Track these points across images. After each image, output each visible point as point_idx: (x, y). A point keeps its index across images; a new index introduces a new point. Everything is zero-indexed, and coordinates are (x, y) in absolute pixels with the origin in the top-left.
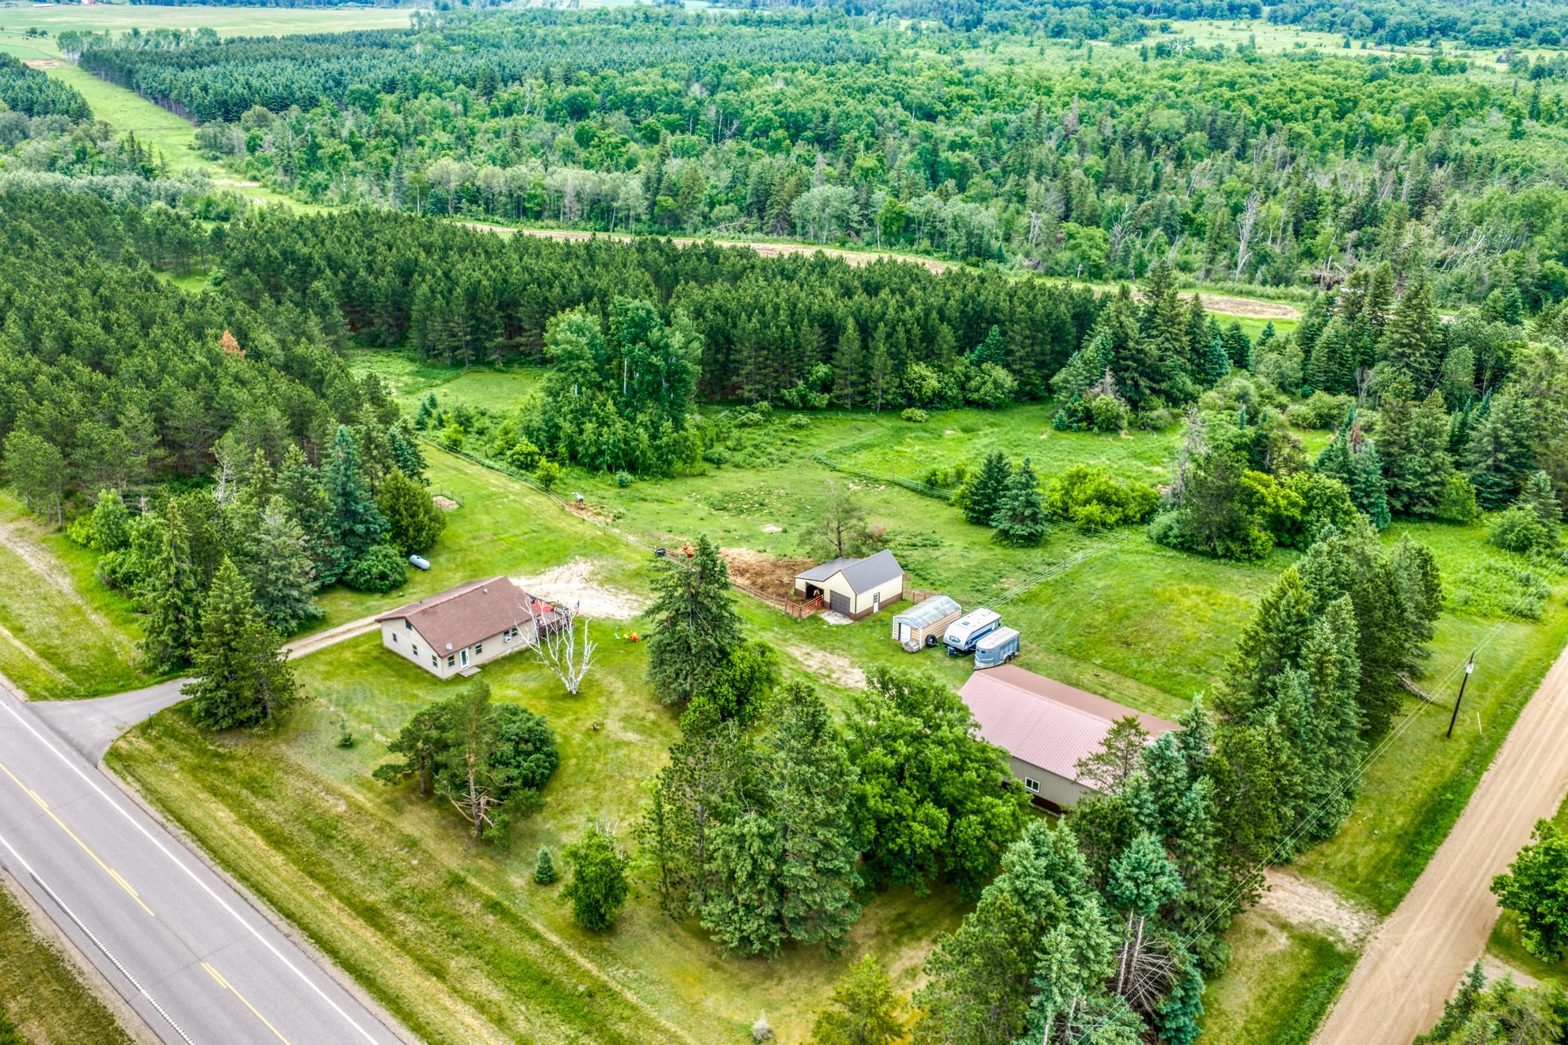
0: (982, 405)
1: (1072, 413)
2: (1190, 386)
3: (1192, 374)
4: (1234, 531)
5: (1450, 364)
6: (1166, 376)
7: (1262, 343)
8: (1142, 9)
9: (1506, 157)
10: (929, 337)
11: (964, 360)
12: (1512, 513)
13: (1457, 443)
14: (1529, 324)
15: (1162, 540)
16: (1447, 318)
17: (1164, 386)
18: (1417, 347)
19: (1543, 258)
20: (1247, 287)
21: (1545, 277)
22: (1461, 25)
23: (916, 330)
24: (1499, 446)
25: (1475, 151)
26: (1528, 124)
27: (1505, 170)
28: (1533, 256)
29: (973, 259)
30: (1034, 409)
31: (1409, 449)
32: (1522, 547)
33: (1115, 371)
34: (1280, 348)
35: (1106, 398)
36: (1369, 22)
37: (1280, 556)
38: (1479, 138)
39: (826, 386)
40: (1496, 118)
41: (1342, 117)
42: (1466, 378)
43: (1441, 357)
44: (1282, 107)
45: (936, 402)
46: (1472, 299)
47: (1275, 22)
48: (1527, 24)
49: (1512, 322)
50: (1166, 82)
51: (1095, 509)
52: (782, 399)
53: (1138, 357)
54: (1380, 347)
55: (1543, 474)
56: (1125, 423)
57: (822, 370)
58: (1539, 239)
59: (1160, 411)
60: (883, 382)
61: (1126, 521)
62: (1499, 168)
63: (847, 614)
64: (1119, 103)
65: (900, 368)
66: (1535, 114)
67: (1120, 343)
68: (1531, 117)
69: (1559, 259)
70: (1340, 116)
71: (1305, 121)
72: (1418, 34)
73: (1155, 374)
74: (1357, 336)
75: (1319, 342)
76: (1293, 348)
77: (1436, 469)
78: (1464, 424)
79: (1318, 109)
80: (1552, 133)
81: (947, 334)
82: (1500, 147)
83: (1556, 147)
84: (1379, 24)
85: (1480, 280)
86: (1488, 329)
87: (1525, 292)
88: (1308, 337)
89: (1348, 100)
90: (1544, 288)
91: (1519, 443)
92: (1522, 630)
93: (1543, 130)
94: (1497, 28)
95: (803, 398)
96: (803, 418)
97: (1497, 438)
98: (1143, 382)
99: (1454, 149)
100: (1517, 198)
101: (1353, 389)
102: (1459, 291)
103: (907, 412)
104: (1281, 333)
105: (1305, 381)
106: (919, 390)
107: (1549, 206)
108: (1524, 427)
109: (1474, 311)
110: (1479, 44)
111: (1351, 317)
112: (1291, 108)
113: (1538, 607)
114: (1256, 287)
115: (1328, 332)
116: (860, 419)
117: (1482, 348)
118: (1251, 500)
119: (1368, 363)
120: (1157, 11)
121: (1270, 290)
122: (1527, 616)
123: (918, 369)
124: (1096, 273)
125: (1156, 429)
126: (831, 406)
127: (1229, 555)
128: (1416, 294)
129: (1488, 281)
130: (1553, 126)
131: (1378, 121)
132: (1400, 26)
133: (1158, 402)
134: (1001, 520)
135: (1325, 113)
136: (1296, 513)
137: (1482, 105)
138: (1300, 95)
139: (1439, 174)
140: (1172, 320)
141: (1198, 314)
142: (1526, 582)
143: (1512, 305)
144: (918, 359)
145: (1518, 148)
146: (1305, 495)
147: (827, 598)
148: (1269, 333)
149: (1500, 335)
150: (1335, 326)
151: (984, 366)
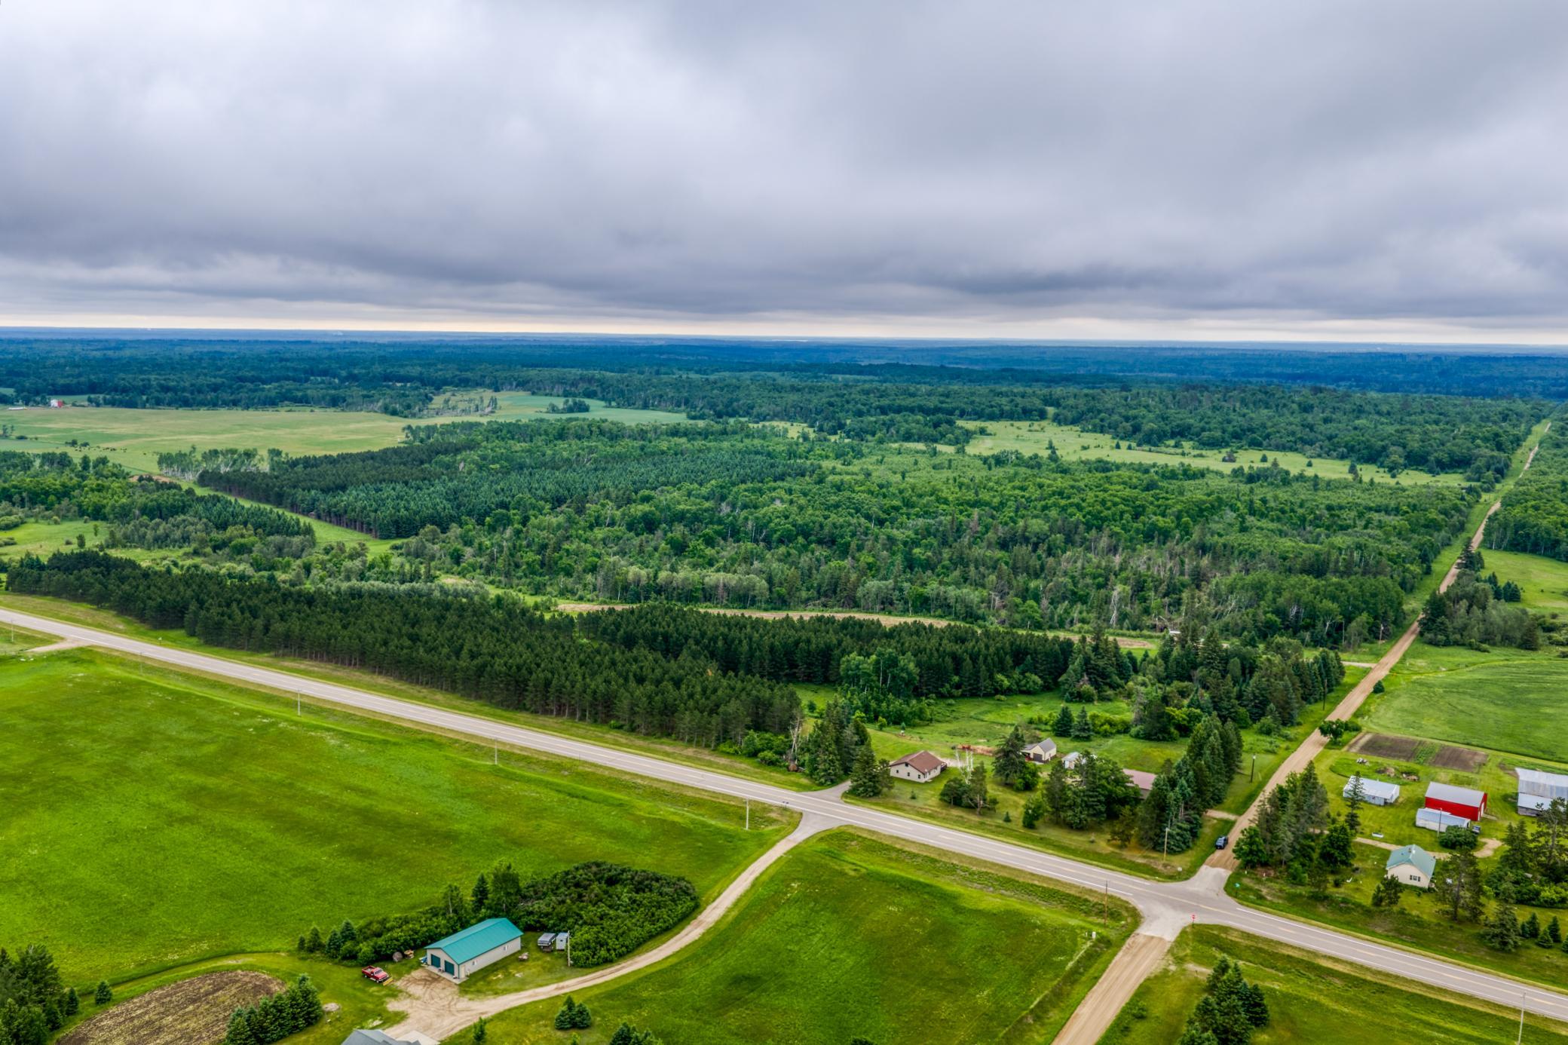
0: (1028, 693)
1: (1072, 694)
2: (1119, 681)
3: (1118, 675)
4: (1164, 730)
5: (1230, 666)
6: (1107, 676)
7: (1144, 660)
8: (957, 412)
9: (1240, 545)
10: (1001, 661)
11: (1017, 671)
12: (1263, 720)
13: (1239, 697)
14: (1261, 646)
15: (1137, 736)
16: (1225, 645)
17: (1108, 681)
18: (1214, 659)
19: (1265, 613)
20: (1120, 632)
21: (1267, 622)
22: (1193, 430)
23: (996, 659)
24: (1256, 697)
25: (1222, 540)
26: (1251, 520)
27: (1240, 553)
28: (1260, 612)
29: (969, 620)
30: (1050, 694)
31: (1221, 699)
32: (1268, 733)
33: (1088, 674)
34: (1154, 662)
35: (1086, 687)
36: (1128, 425)
37: (1183, 740)
38: (1222, 532)
39: (958, 686)
40: (1230, 516)
41: (1137, 518)
42: (1238, 671)
43: (1226, 663)
44: (1100, 512)
45: (1008, 692)
46: (1235, 635)
47: (1060, 424)
48: (1238, 430)
49: (1254, 646)
50: (1017, 492)
51: (1107, 727)
52: (940, 693)
53: (1095, 667)
54: (1199, 660)
55: (1272, 705)
56: (1096, 697)
57: (956, 679)
58: (1262, 603)
59: (1110, 692)
60: (985, 683)
61: (1119, 732)
62: (1236, 553)
63: (1041, 761)
64: (994, 508)
65: (991, 677)
66: (1252, 512)
67: (1087, 660)
68: (1250, 514)
69: (1273, 613)
70: (1136, 517)
71: (1115, 521)
72: (1165, 436)
73: (1104, 675)
74: (1187, 655)
75: (1172, 658)
76: (1160, 661)
77: (1233, 707)
78: (1240, 690)
79: (1122, 513)
80: (1264, 526)
81: (1009, 660)
82: (1234, 538)
83: (1267, 536)
84: (1136, 429)
85: (1237, 625)
86: (1244, 650)
87: (1260, 630)
88: (1165, 656)
89: (1139, 506)
90: (1268, 628)
91: (1263, 696)
92: (1271, 757)
93: (1259, 524)
94: (1218, 434)
95: (949, 692)
96: (951, 701)
97: (1254, 694)
98: (1099, 679)
99: (1210, 540)
100: (1249, 579)
101: (1190, 679)
102: (1227, 630)
103: (998, 696)
104: (1153, 654)
105: (1167, 677)
106: (1001, 686)
107: (1265, 584)
108: (1264, 689)
109: (1236, 641)
110: (1208, 445)
111: (1183, 647)
112: (1106, 513)
113: (1276, 749)
114: (1125, 631)
115: (1175, 653)
116: (976, 701)
117: (1243, 659)
118: (1170, 718)
119: (1195, 667)
120: (969, 414)
121: (1133, 633)
122: (1273, 752)
123: (1000, 677)
124: (1038, 626)
125: (1110, 700)
126: (963, 696)
127: (1164, 740)
128: (1212, 634)
129: (1241, 625)
130: (1264, 521)
131: (1161, 522)
132: (1152, 431)
133: (1106, 688)
134: (1074, 732)
135: (1127, 516)
136: (1185, 723)
137: (1220, 506)
138: (1109, 504)
139: (1205, 561)
140: (1106, 651)
141: (1117, 648)
142: (1271, 743)
143: (1253, 639)
144: (998, 672)
145: (1244, 538)
146: (1188, 716)
147: (1032, 756)
148: (1146, 655)
149: (1250, 652)
150: (1177, 651)
151: (1027, 674)
